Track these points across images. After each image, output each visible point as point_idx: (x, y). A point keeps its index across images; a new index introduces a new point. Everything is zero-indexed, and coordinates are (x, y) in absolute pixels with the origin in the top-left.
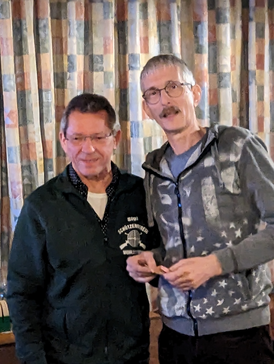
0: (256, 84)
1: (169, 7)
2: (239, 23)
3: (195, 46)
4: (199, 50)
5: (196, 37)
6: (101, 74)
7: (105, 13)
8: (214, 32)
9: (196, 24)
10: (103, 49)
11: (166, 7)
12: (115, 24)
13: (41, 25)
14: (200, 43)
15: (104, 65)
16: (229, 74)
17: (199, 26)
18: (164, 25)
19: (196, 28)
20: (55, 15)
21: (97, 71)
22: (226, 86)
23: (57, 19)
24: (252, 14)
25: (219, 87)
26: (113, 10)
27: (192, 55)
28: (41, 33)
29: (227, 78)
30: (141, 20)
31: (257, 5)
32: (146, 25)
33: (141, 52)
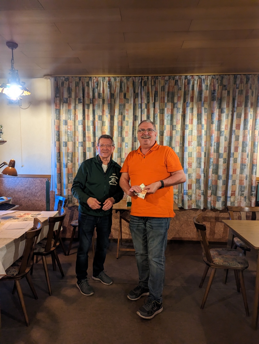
0: (235, 135)
1: (201, 109)
2: (230, 113)
3: (211, 121)
4: (212, 123)
5: (212, 118)
6: (175, 131)
7: (177, 111)
8: (220, 116)
9: (212, 114)
10: (176, 123)
11: (200, 108)
12: (182, 115)
13: (156, 116)
14: (213, 120)
15: (176, 128)
16: (224, 131)
17: (213, 115)
18: (200, 115)
19: (212, 115)
20: (161, 113)
21: (174, 130)
22: (223, 135)
23: (162, 114)
24: (235, 110)
25: (220, 136)
26: (181, 110)
27: (210, 125)
28: (156, 118)
29: (223, 133)
30: (191, 113)
31: (238, 106)
32: (192, 115)
33: (189, 124)
